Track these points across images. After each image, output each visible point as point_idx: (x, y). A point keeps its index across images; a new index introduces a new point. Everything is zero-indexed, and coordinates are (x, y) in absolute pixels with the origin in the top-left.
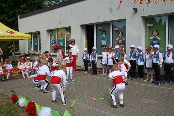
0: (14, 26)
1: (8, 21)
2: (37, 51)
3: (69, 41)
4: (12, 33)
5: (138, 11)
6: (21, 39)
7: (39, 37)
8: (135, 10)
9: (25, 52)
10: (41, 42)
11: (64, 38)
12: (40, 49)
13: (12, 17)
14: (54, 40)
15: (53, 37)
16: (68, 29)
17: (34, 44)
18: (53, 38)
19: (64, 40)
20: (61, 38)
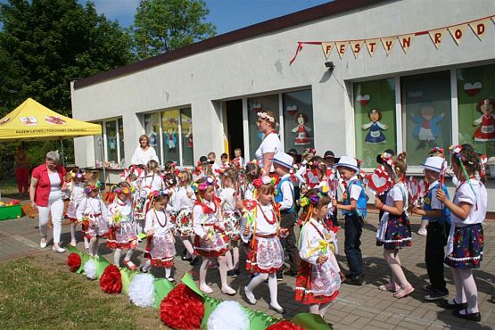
0: (61, 104)
1: (47, 94)
2: (116, 162)
3: (187, 136)
4: (58, 121)
5: (335, 69)
6: (79, 136)
7: (119, 129)
8: (330, 66)
9: (89, 166)
10: (124, 140)
11: (178, 130)
12: (123, 156)
13: (55, 84)
14: (154, 136)
15: (152, 128)
16: (186, 110)
17: (109, 146)
18: (152, 132)
19: (176, 135)
20: (170, 132)
